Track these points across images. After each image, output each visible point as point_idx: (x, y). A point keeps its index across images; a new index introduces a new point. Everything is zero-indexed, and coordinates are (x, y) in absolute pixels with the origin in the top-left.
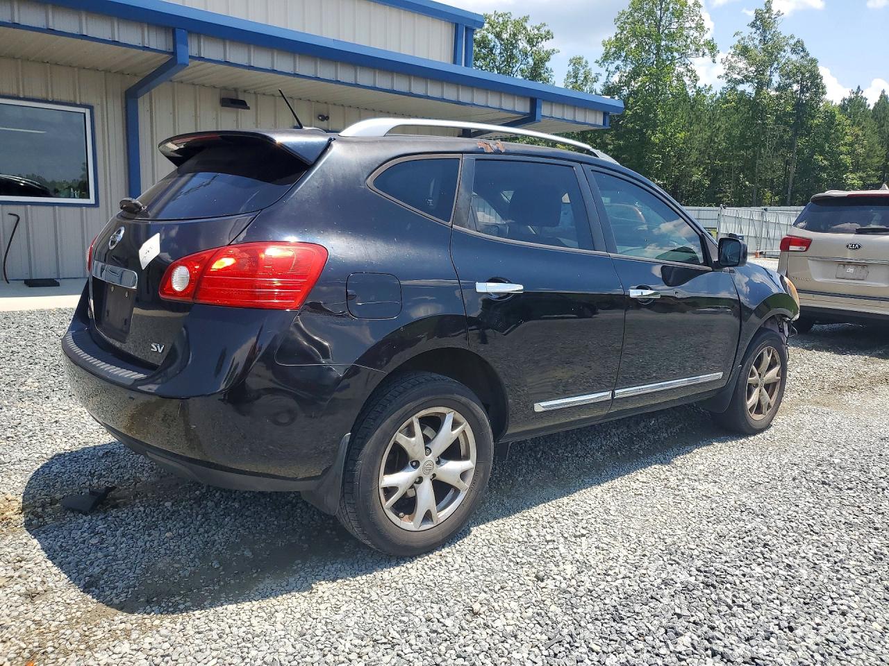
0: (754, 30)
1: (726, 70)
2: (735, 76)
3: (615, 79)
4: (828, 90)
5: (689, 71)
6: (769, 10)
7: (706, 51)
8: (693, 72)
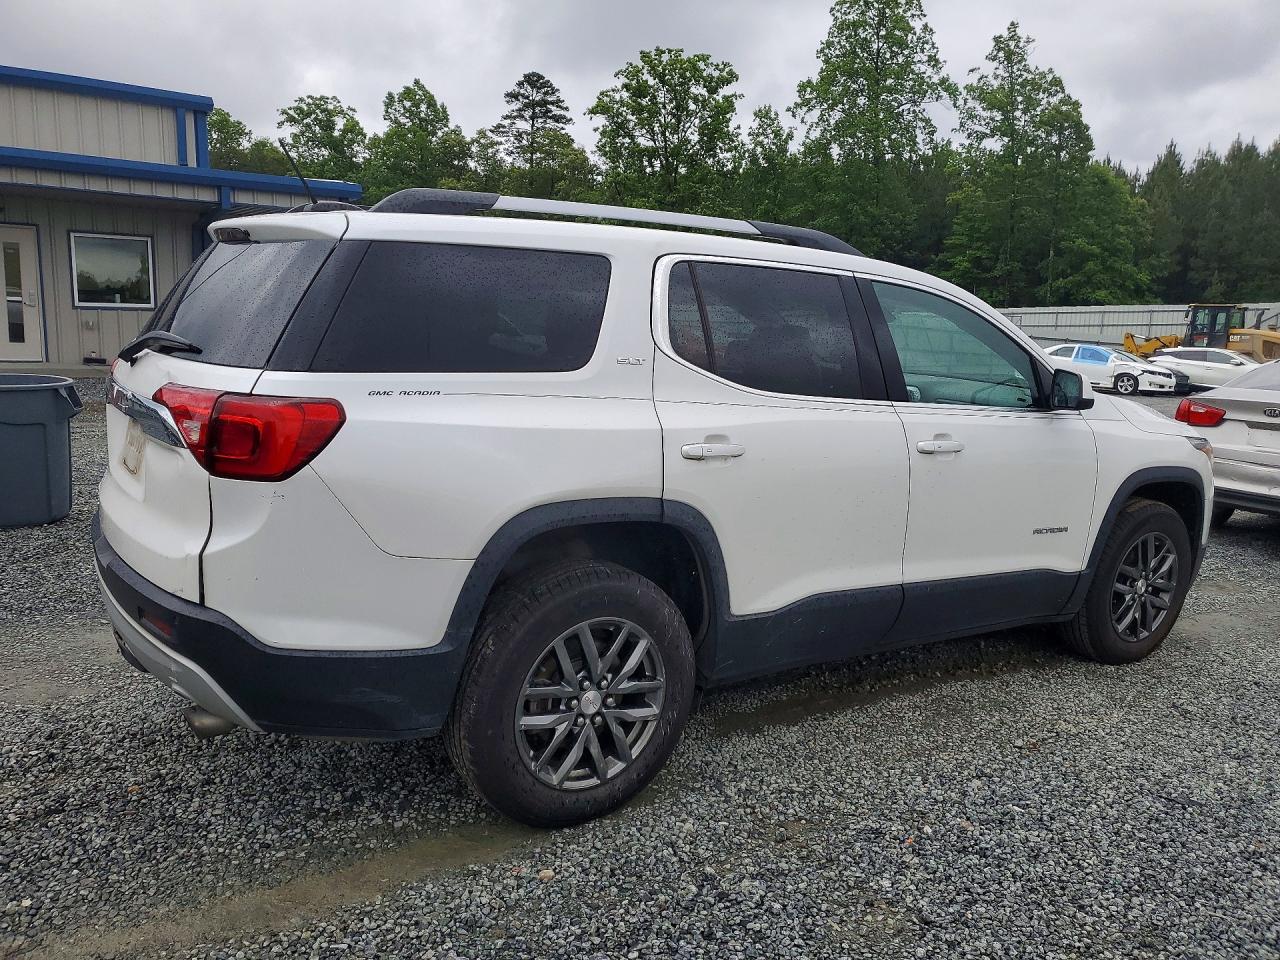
0: (996, 64)
2: (977, 128)
3: (816, 134)
4: (1096, 143)
5: (921, 120)
6: (1014, 37)
7: (943, 93)
8: (927, 121)
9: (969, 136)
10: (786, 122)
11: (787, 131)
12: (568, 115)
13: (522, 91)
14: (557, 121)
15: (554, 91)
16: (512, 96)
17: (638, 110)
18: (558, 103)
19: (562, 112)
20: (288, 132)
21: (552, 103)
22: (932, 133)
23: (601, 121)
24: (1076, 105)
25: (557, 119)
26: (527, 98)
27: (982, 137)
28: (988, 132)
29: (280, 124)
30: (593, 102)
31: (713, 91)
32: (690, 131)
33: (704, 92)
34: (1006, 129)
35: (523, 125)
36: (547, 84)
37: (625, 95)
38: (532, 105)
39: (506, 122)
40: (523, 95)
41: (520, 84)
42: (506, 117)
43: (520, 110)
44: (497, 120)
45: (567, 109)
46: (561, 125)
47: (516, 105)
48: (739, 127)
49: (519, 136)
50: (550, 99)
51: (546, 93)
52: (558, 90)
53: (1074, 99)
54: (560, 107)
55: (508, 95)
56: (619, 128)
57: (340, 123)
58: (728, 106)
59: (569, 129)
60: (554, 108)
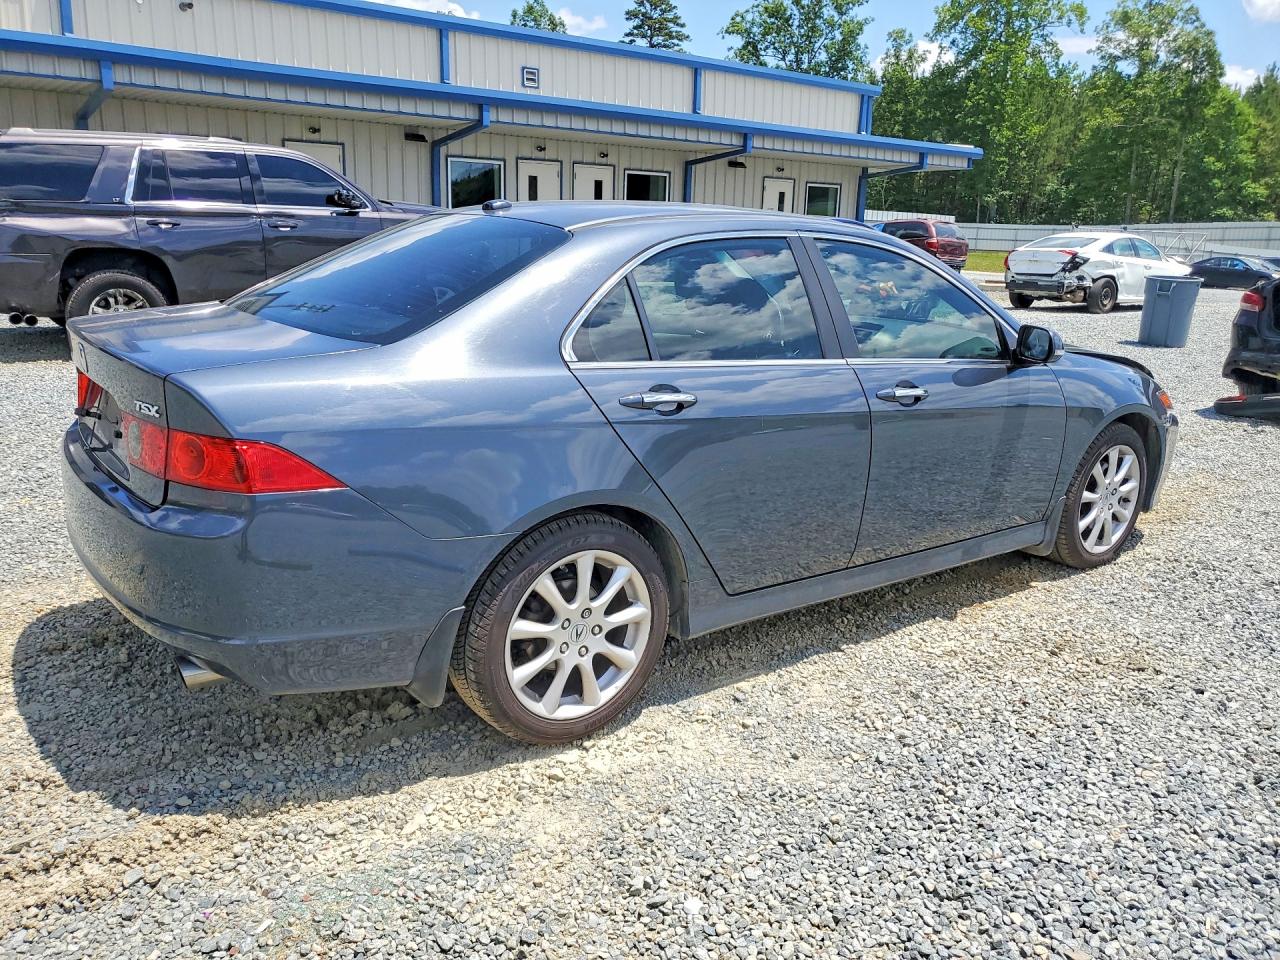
1: (1098, 43)
2: (1111, 51)
3: (949, 58)
4: (1226, 70)
5: (1048, 44)
7: (1073, 17)
8: (1053, 44)
9: (1103, 57)
10: (923, 45)
11: (920, 52)
12: (684, 31)
13: (641, 9)
14: (675, 38)
15: (672, 8)
16: (630, 15)
18: (675, 20)
19: (679, 29)
21: (669, 20)
22: (1058, 57)
23: (735, 40)
24: (1210, 33)
25: (674, 36)
26: (646, 15)
27: (1115, 60)
28: (1120, 55)
30: (726, 23)
31: (842, 12)
33: (834, 13)
37: (761, 17)
38: (651, 22)
39: (627, 39)
40: (642, 13)
42: (627, 35)
43: (639, 27)
45: (683, 26)
46: (676, 41)
47: (636, 22)
50: (670, 16)
51: (664, 11)
52: (675, 7)
53: (1209, 27)
54: (678, 25)
55: (627, 13)
58: (859, 27)
59: (685, 45)
60: (671, 25)
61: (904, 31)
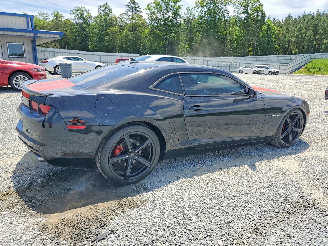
2: (239, 11)
3: (200, 14)
8: (227, 11)
9: (237, 13)
10: (193, 11)
11: (193, 13)
12: (141, 10)
13: (130, 4)
14: (139, 12)
15: (137, 4)
16: (127, 6)
17: (157, 9)
18: (138, 7)
20: (73, 16)
21: (137, 7)
22: (228, 13)
23: (148, 11)
24: (262, 6)
25: (138, 11)
26: (131, 6)
27: (240, 14)
28: (242, 12)
29: (70, 14)
30: (146, 7)
31: (175, 3)
32: (170, 14)
33: (173, 4)
34: (246, 12)
35: (130, 13)
36: (136, 2)
37: (154, 5)
38: (132, 8)
39: (126, 12)
40: (130, 6)
41: (129, 3)
42: (126, 11)
43: (129, 9)
44: (123, 12)
45: (141, 9)
46: (139, 13)
47: (128, 8)
48: (182, 13)
49: (129, 16)
50: (137, 6)
51: (135, 5)
53: (262, 4)
55: (126, 5)
56: (152, 13)
57: (85, 14)
58: (179, 7)
59: (142, 14)
60: (138, 8)
61: (190, 8)
